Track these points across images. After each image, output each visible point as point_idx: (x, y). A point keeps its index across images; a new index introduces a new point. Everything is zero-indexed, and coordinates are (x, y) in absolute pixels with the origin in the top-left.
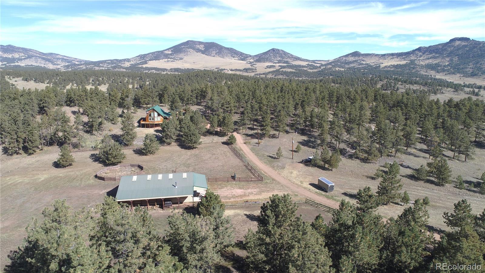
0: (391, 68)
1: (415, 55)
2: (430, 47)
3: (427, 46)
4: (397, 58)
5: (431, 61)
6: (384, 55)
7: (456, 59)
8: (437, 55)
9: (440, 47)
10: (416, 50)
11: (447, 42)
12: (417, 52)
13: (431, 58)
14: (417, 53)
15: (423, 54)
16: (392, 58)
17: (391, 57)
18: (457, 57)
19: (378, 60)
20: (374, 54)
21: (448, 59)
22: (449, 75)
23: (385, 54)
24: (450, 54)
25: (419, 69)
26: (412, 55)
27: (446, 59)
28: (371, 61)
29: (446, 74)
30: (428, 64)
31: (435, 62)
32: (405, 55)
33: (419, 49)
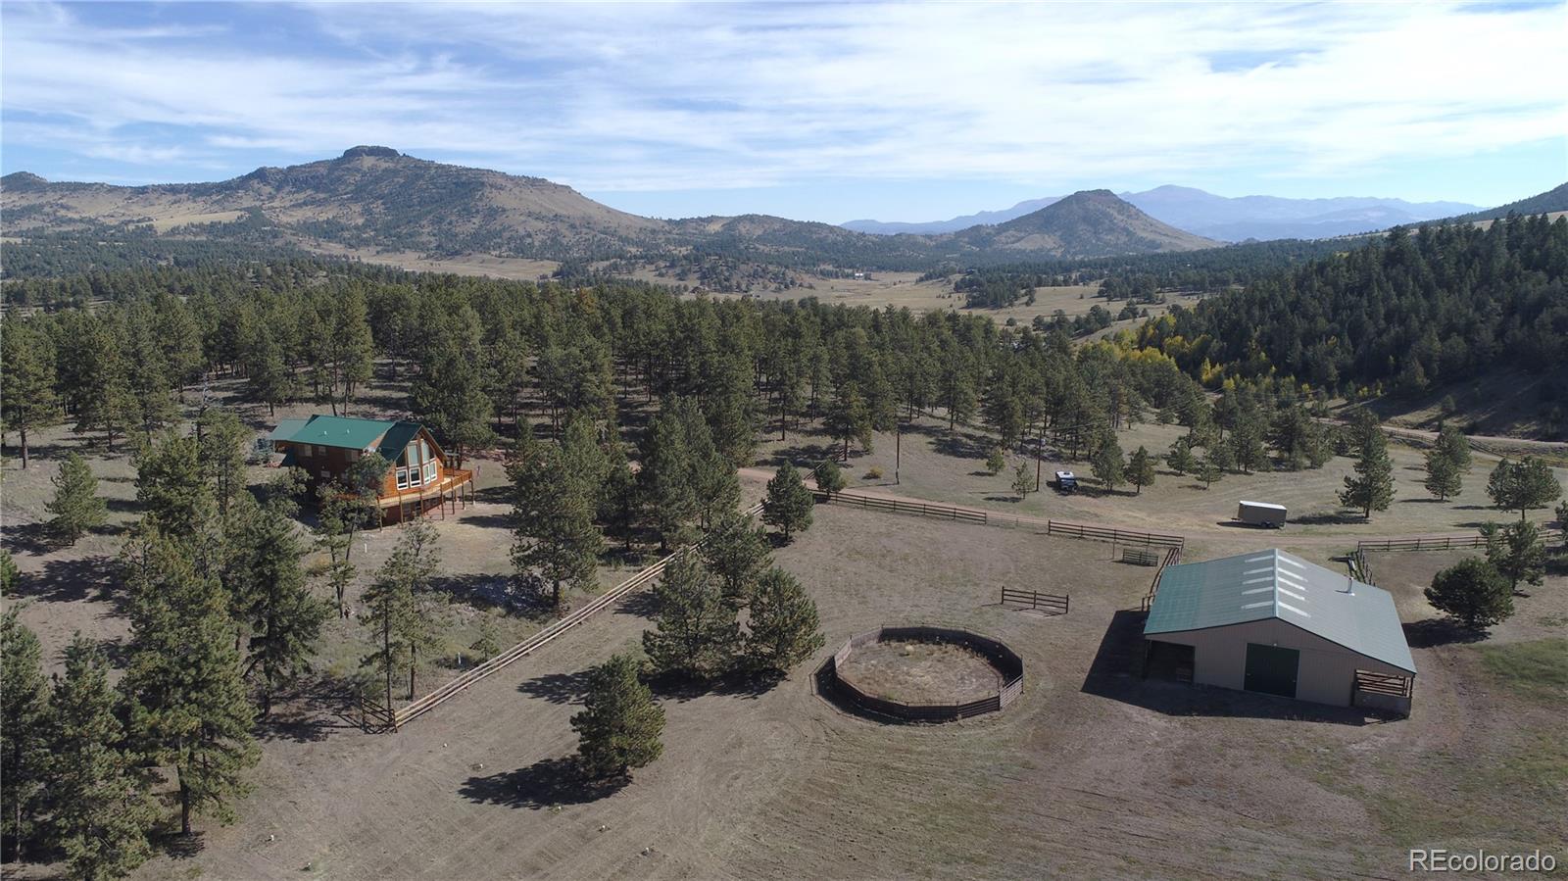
0: (196, 234)
1: (251, 193)
2: (291, 168)
3: (284, 165)
4: (195, 202)
5: (310, 214)
6: (142, 191)
7: (378, 207)
8: (322, 196)
9: (323, 171)
10: (251, 176)
11: (339, 159)
12: (255, 183)
13: (305, 204)
14: (256, 186)
15: (278, 189)
16: (175, 202)
17: (170, 197)
18: (380, 202)
19: (123, 207)
20: (102, 185)
21: (357, 208)
22: (385, 254)
23: (145, 187)
24: (358, 194)
25: (294, 239)
26: (241, 193)
27: (352, 207)
28: (102, 211)
29: (378, 252)
30: (305, 222)
31: (323, 217)
32: (219, 192)
33: (261, 175)
